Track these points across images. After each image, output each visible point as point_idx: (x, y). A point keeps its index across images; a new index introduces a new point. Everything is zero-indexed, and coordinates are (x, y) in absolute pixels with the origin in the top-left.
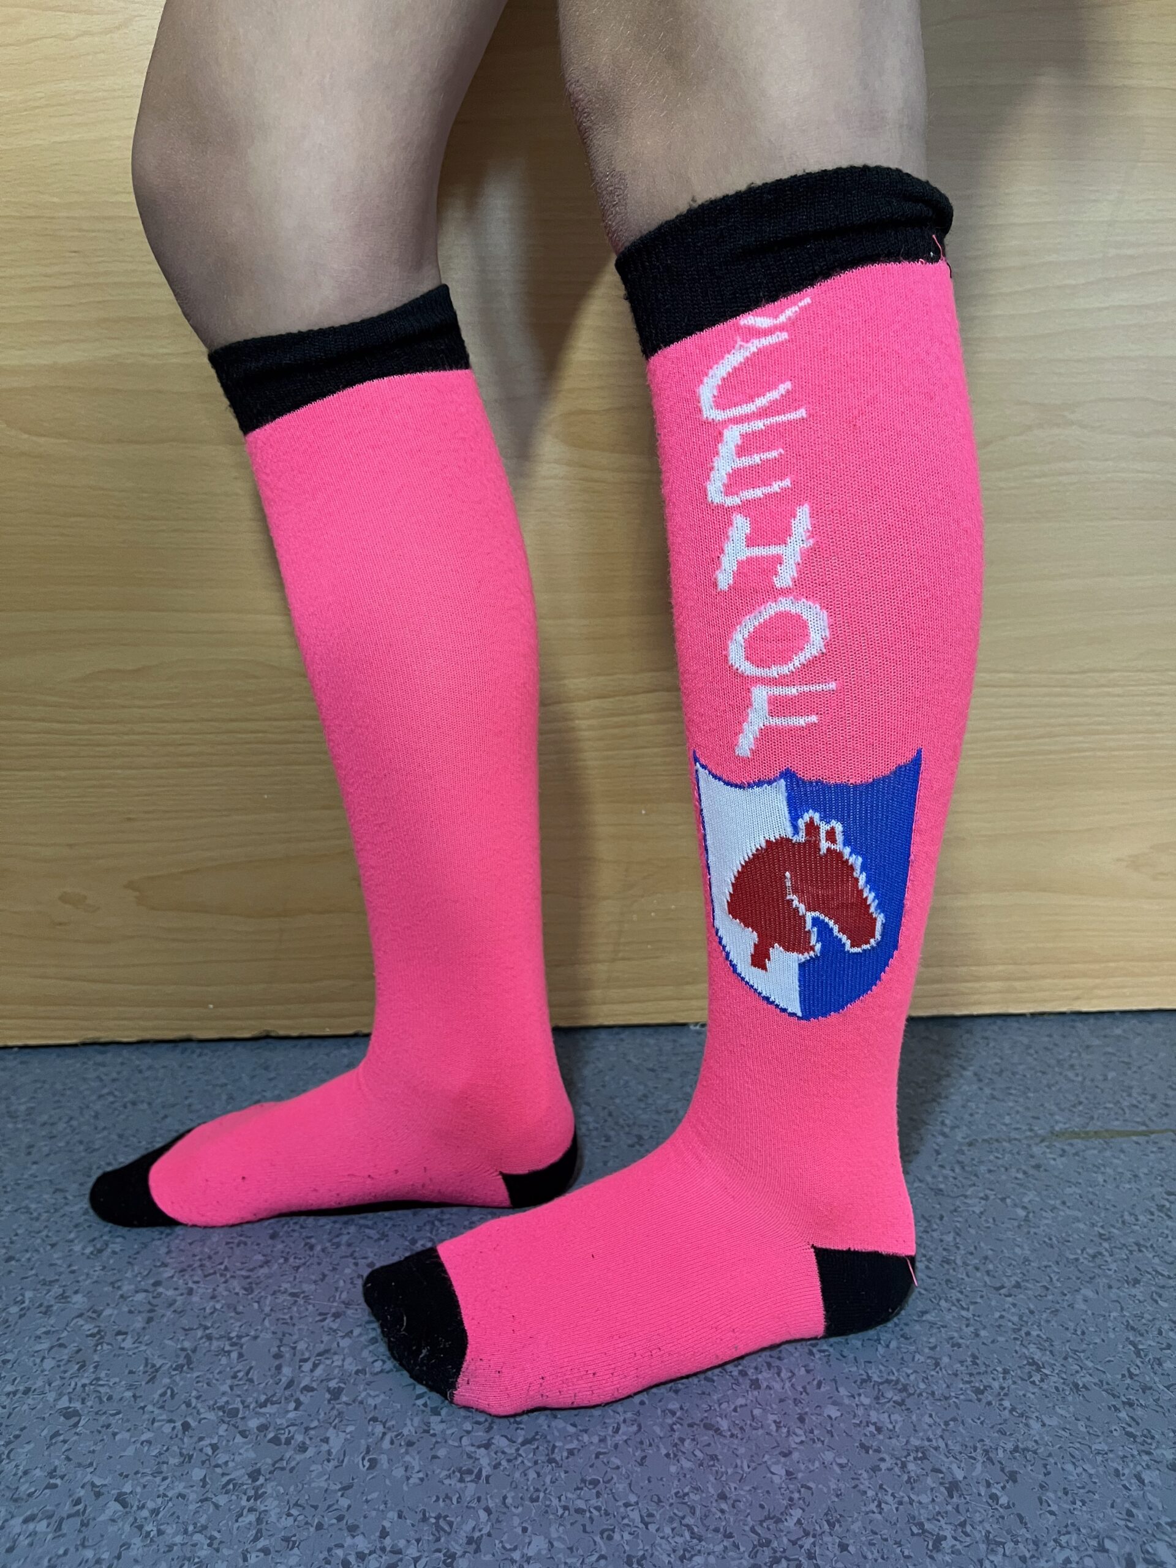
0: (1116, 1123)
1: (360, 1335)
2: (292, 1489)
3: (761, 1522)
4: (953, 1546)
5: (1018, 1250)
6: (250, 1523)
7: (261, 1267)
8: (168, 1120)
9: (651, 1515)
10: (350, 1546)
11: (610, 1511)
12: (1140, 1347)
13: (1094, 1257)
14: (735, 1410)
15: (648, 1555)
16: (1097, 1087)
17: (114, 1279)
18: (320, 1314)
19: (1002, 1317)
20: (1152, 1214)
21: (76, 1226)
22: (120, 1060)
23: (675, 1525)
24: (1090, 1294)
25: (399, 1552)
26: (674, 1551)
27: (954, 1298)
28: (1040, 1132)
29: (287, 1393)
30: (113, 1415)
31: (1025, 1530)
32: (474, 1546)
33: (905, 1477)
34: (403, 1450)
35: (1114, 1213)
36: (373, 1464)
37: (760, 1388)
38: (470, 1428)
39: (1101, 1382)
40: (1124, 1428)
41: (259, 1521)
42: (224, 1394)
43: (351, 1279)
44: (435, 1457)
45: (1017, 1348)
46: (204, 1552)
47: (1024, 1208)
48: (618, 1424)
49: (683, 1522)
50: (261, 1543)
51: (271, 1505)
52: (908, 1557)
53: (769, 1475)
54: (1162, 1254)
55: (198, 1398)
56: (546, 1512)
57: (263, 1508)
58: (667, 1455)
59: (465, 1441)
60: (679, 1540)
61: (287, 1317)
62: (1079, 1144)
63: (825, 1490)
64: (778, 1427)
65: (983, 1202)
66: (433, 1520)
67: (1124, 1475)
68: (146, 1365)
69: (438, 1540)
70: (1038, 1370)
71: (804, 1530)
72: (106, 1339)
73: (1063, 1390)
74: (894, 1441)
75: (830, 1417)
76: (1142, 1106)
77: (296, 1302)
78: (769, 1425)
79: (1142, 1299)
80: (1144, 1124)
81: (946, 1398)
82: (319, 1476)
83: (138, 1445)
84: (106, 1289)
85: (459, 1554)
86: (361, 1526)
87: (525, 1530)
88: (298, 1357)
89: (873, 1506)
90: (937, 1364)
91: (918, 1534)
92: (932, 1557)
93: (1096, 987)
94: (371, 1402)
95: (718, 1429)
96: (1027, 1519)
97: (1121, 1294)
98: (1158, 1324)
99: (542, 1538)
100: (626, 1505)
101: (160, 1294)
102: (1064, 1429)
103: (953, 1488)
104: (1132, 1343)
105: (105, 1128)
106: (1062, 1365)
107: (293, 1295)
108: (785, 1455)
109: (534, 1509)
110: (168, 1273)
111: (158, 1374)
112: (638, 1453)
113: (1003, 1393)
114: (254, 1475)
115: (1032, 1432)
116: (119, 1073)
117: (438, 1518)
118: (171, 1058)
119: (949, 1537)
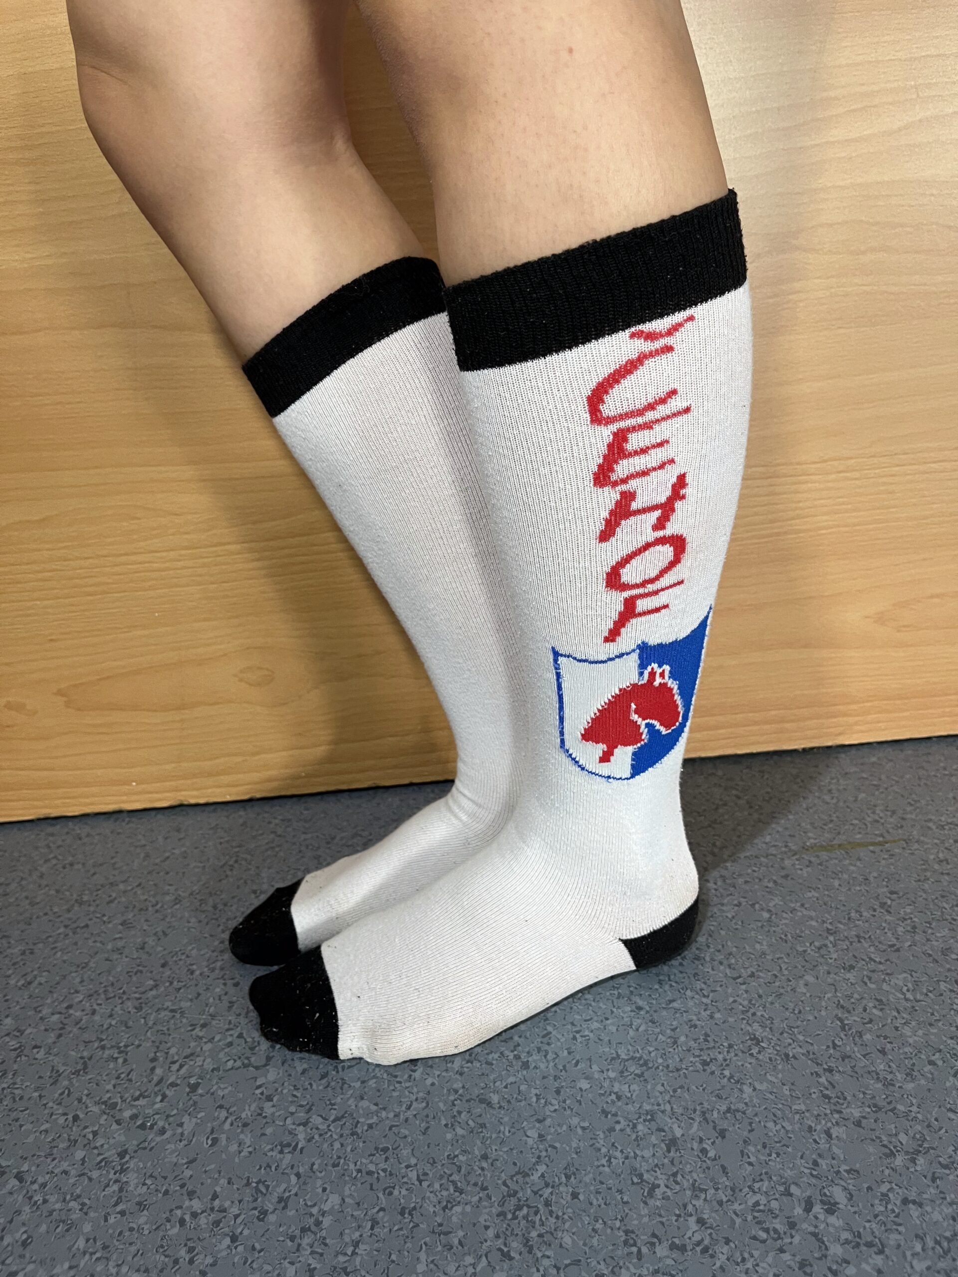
0: (858, 836)
1: (219, 1041)
2: (149, 1164)
3: (512, 1177)
4: (664, 1193)
5: (758, 946)
6: (114, 1192)
7: (151, 990)
8: (95, 877)
9: (426, 1174)
10: (187, 1207)
11: (393, 1172)
12: (846, 1022)
13: (819, 948)
14: (506, 1087)
15: (418, 1206)
16: (848, 807)
17: (36, 1005)
18: (191, 1025)
19: (735, 1001)
20: (875, 910)
21: (14, 964)
22: (66, 830)
23: (443, 1181)
24: (809, 978)
25: (225, 1211)
26: (439, 1202)
27: (698, 987)
28: (793, 848)
29: (156, 1089)
30: (22, 1111)
31: (725, 1179)
32: (283, 1204)
33: (634, 1136)
34: (239, 1131)
35: (843, 911)
36: (215, 1141)
37: (529, 1067)
38: (294, 1111)
39: (808, 1052)
40: (821, 1091)
41: (121, 1190)
42: (108, 1091)
43: (220, 996)
44: (263, 1134)
45: (743, 1026)
46: (76, 1216)
47: (769, 911)
48: (411, 1102)
49: (451, 1179)
50: (119, 1208)
51: (132, 1178)
52: (627, 1203)
53: (525, 1138)
54: (877, 944)
55: (87, 1095)
56: (343, 1175)
57: (125, 1179)
58: (446, 1125)
59: (289, 1121)
60: (445, 1193)
61: (165, 1029)
62: (824, 855)
63: (568, 1148)
64: (538, 1099)
65: (736, 908)
66: (254, 1185)
67: (815, 1130)
68: (52, 1070)
69: (256, 1200)
70: (758, 1042)
71: (545, 1183)
72: (25, 1052)
73: (776, 1059)
74: (630, 1106)
75: (581, 1089)
76: (882, 821)
77: (174, 1016)
78: (531, 1098)
79: (853, 981)
80: (882, 835)
81: (678, 1070)
82: (171, 1153)
83: (38, 1134)
84: (29, 1013)
85: (270, 1210)
86: (198, 1192)
87: (324, 1190)
88: (169, 1060)
89: (604, 1161)
90: (675, 1042)
91: (638, 1183)
92: (645, 1203)
93: (856, 723)
94: (221, 1093)
95: (490, 1102)
96: (729, 1169)
97: (837, 978)
98: (864, 1002)
99: (337, 1195)
100: (407, 1167)
101: (70, 1015)
102: (771, 1093)
103: (672, 1143)
104: (840, 1020)
105: (47, 886)
106: (779, 1039)
107: (172, 1011)
108: (539, 1121)
109: (334, 1173)
110: (80, 997)
111: (60, 1078)
112: (424, 1125)
113: (726, 1063)
114: (122, 1155)
115: (744, 1096)
116: (63, 841)
117: (257, 1183)
118: (106, 827)
119: (662, 1186)
